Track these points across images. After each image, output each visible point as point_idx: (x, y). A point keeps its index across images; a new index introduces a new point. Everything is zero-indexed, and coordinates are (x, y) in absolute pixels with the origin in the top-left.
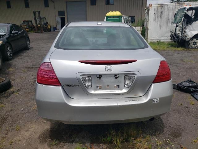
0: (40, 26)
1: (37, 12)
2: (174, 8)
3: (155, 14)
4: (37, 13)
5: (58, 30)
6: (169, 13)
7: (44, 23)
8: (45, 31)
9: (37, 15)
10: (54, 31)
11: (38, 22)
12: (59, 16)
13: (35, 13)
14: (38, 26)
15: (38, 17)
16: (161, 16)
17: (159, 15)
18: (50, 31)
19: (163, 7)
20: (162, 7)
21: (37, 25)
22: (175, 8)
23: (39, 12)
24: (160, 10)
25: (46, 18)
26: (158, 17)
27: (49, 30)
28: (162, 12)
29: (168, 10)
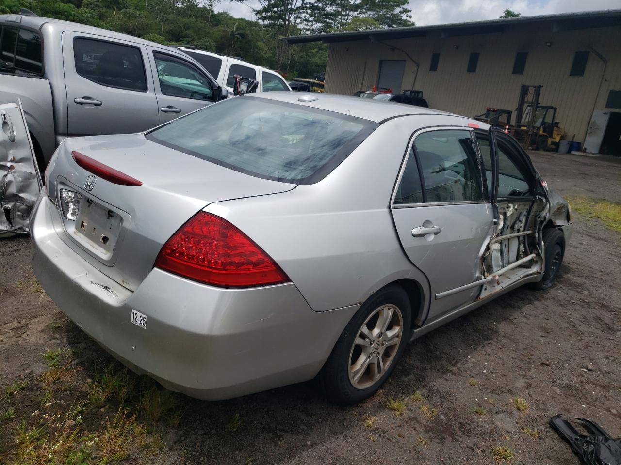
0: (525, 128)
1: (534, 87)
4: (532, 90)
5: (585, 151)
7: (543, 123)
8: (534, 147)
9: (530, 97)
10: (569, 152)
11: (526, 119)
12: (607, 106)
13: (524, 91)
14: (522, 128)
15: (532, 103)
18: (556, 150)
21: (520, 127)
23: (538, 89)
25: (555, 109)
27: (553, 147)
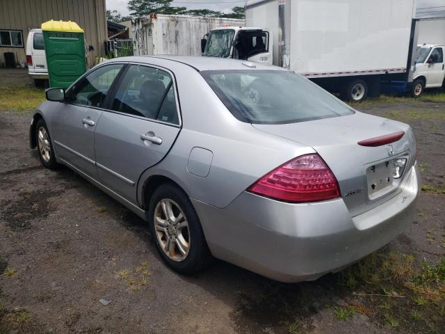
2: (197, 27)
3: (164, 34)
6: (190, 35)
16: (176, 41)
17: (173, 38)
19: (179, 23)
20: (177, 22)
22: (200, 27)
24: (173, 28)
26: (171, 42)
28: (177, 33)
29: (189, 29)
